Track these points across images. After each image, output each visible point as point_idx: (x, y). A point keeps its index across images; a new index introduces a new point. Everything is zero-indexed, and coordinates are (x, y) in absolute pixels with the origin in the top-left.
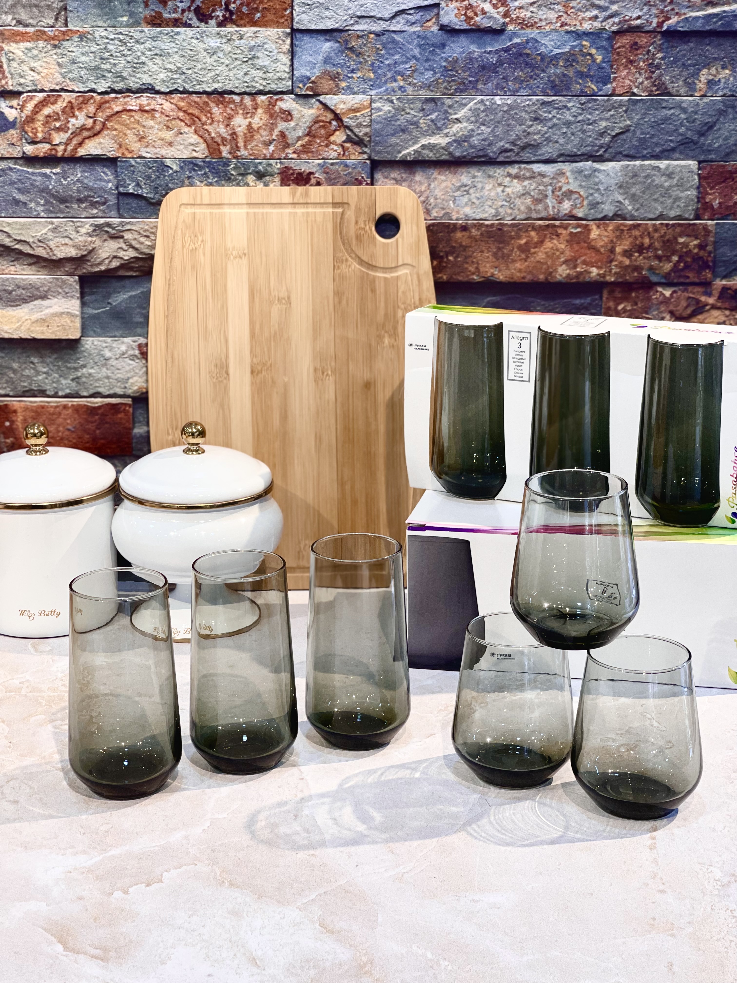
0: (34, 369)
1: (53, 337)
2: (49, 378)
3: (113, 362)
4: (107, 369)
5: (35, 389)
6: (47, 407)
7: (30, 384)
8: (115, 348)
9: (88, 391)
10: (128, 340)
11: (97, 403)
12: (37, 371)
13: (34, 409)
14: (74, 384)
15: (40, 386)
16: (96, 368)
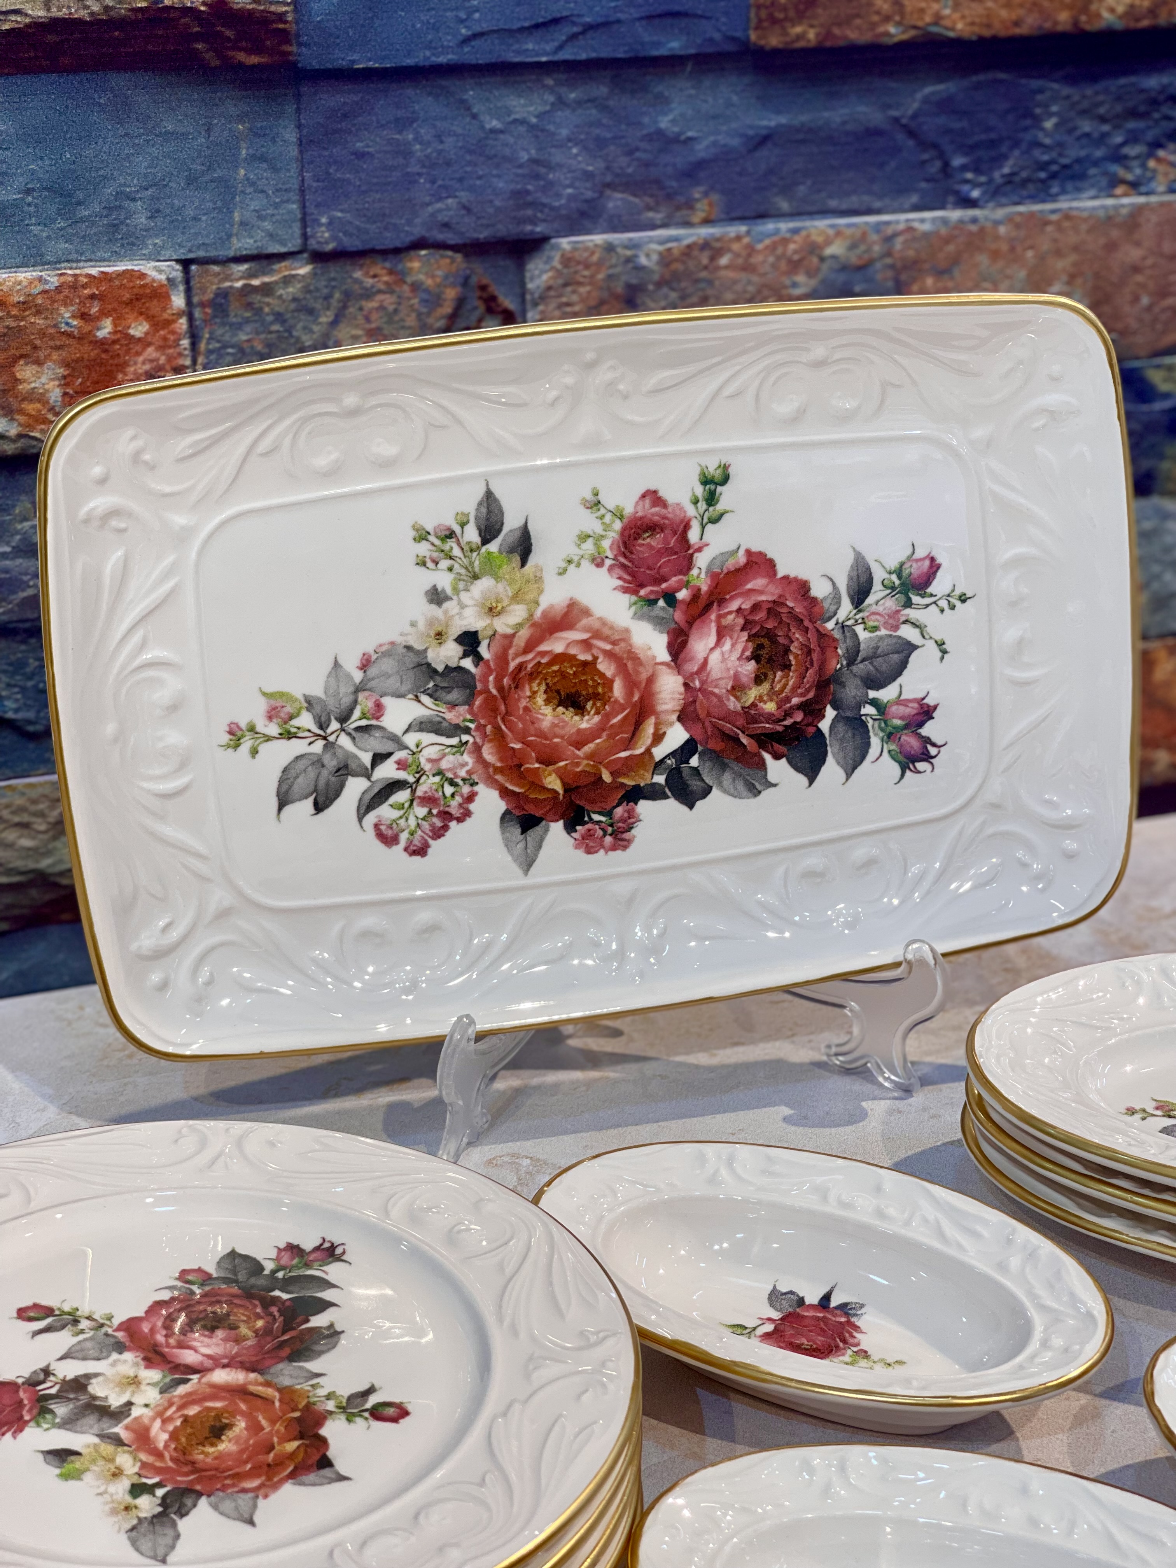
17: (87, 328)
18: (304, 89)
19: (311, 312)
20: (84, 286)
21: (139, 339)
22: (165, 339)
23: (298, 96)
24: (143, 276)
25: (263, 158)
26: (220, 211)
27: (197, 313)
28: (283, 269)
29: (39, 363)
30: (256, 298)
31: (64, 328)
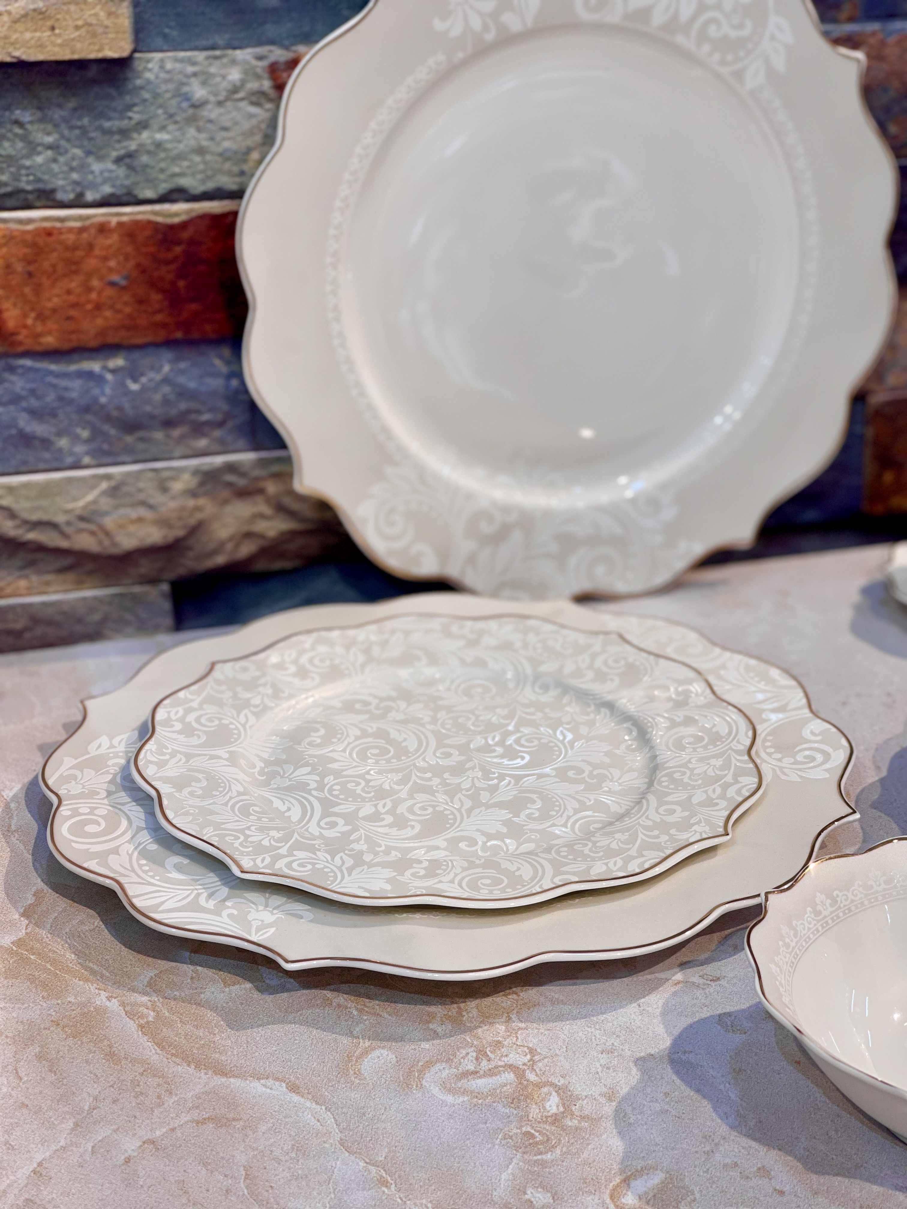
0: (24, 138)
1: (67, 56)
2: (62, 159)
3: (211, 112)
4: (199, 130)
5: (29, 188)
6: (60, 231)
7: (16, 178)
8: (213, 76)
9: (155, 187)
10: (244, 55)
11: (177, 214)
12: (30, 143)
13: (28, 237)
14: (121, 172)
15: (38, 180)
16: (171, 127)
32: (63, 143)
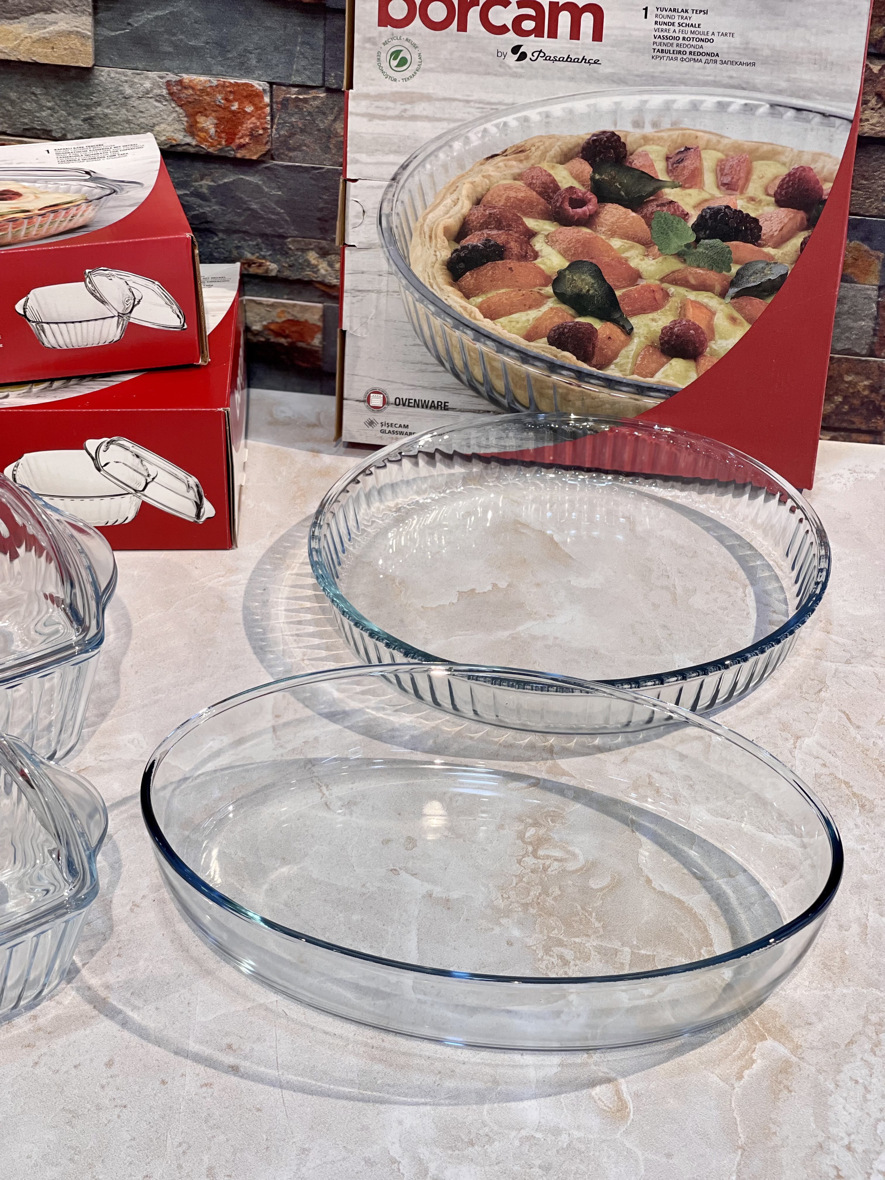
0: (36, 102)
1: (60, 63)
2: (56, 116)
3: (134, 102)
4: (127, 111)
5: (38, 128)
7: (32, 121)
8: (136, 83)
10: (154, 75)
12: (40, 105)
14: (86, 127)
15: (43, 124)
16: (112, 107)
17: (227, 105)
18: (328, 16)
19: (324, 114)
20: (228, 87)
21: (249, 113)
22: (260, 115)
23: (325, 19)
24: (252, 86)
25: (308, 44)
26: (287, 63)
27: (275, 106)
28: (313, 93)
29: (206, 116)
30: (300, 104)
31: (218, 103)
32: (56, 107)
